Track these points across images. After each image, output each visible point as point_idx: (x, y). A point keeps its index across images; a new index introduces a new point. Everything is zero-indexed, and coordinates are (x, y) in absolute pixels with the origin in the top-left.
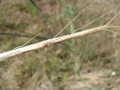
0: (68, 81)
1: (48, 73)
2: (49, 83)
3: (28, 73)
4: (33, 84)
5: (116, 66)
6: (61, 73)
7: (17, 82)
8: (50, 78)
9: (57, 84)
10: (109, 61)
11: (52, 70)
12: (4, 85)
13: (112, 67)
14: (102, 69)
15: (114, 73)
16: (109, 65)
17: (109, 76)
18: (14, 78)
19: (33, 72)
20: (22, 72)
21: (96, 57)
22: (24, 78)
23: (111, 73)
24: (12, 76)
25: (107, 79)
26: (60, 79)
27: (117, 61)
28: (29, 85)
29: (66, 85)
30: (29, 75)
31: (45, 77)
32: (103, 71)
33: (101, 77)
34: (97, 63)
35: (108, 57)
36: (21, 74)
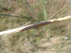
0: (40, 42)
1: (28, 37)
2: (29, 43)
3: (16, 37)
4: (20, 43)
5: (67, 34)
6: (36, 37)
7: (10, 42)
8: (29, 40)
9: (33, 43)
10: (63, 31)
11: (30, 35)
12: (2, 44)
13: (65, 34)
14: (59, 35)
15: (66, 38)
16: (63, 33)
17: (63, 40)
18: (8, 40)
19: (19, 37)
20: (13, 36)
21: (56, 28)
22: (14, 40)
23: (65, 38)
24: (7, 39)
25: (62, 41)
26: (35, 41)
27: (69, 31)
28: (17, 44)
29: (38, 44)
30: (17, 38)
31: (26, 39)
32: (60, 37)
33: (58, 40)
34: (56, 32)
35: (64, 29)
36: (12, 38)
